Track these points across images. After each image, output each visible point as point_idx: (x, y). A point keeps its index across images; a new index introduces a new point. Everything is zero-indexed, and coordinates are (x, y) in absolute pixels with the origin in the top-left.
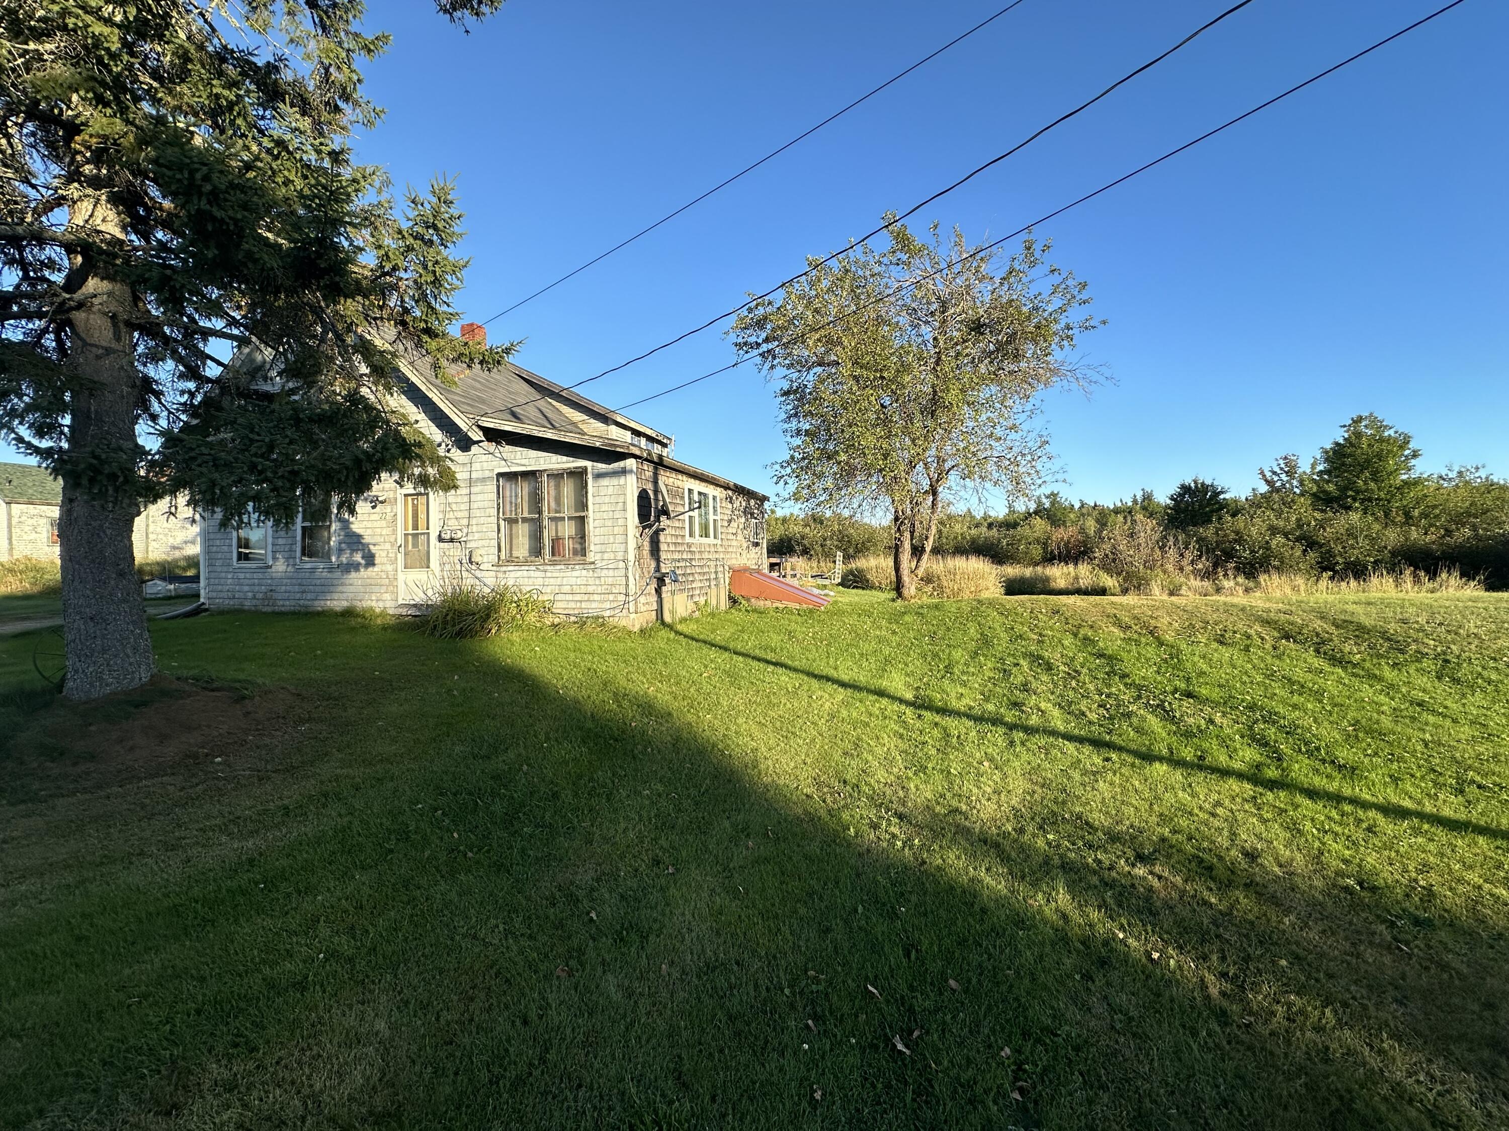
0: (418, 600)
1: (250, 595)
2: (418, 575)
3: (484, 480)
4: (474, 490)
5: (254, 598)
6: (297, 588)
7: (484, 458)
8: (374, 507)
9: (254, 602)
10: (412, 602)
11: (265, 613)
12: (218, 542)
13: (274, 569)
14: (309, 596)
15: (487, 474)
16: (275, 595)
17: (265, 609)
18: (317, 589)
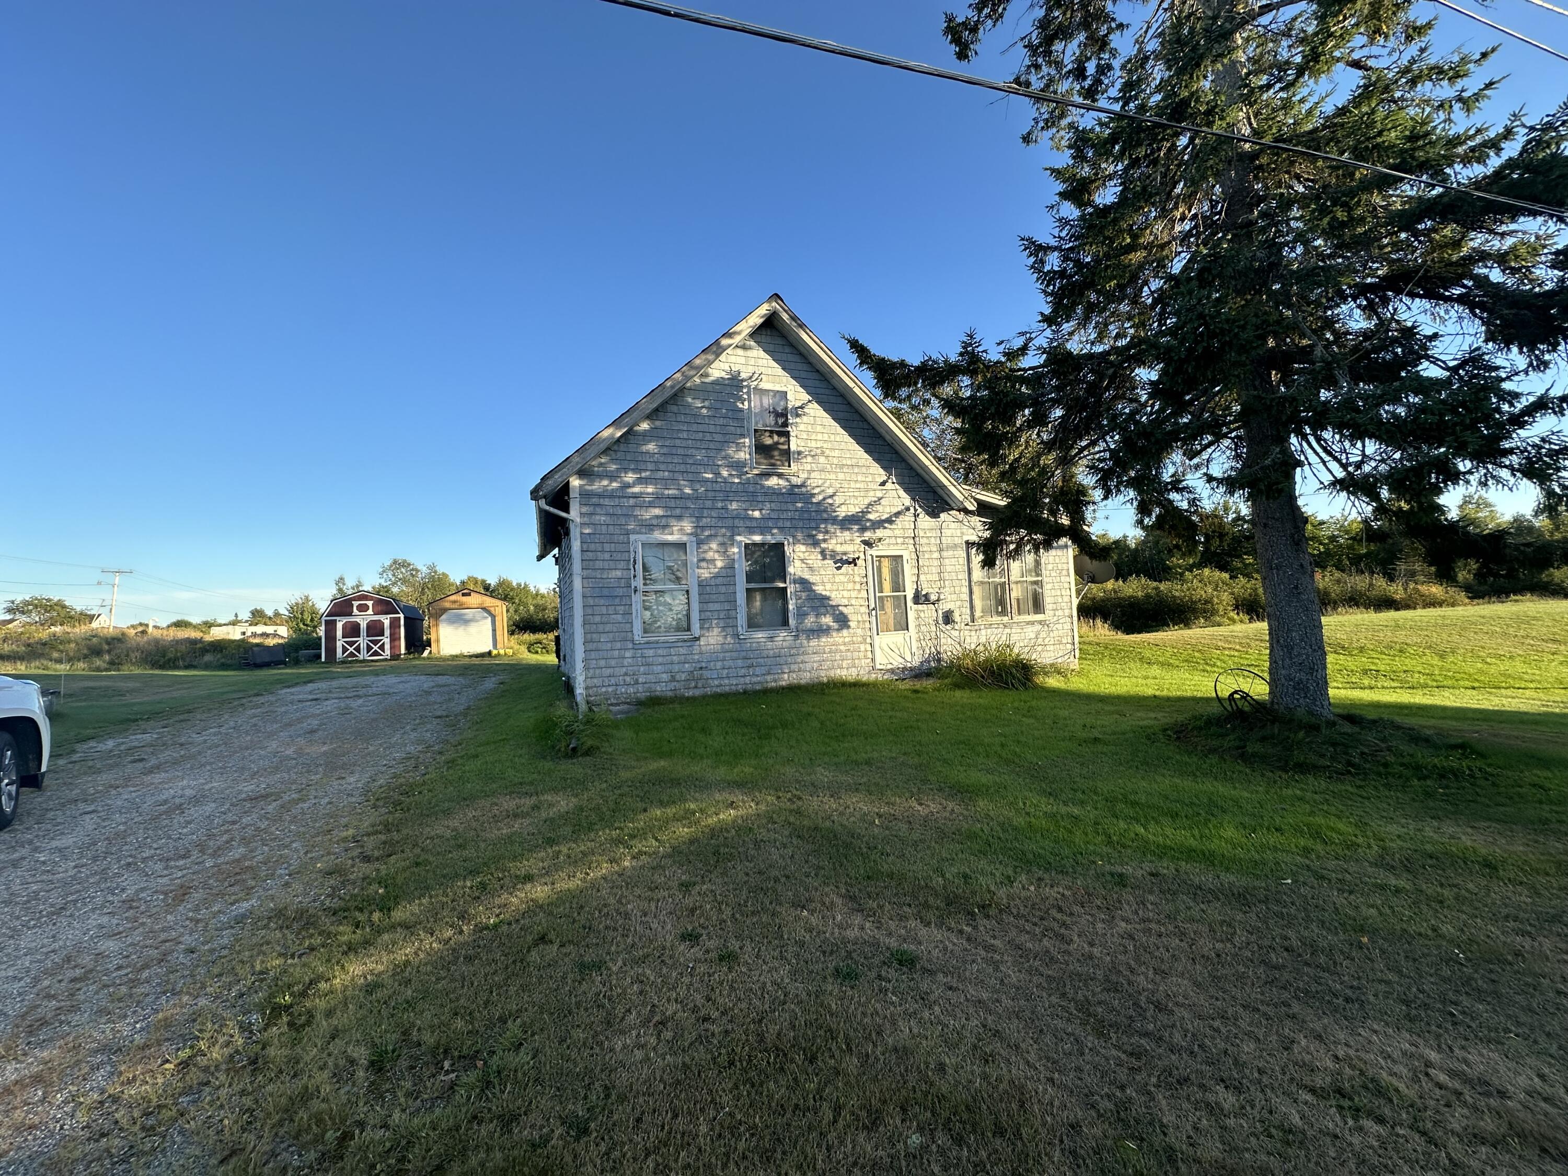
0: (895, 664)
1: (665, 677)
2: (896, 638)
3: (955, 546)
4: (945, 554)
5: (673, 679)
6: (740, 663)
7: (953, 525)
8: (839, 568)
9: (672, 686)
10: (889, 667)
11: (688, 698)
12: (604, 610)
13: (702, 642)
14: (758, 671)
15: (957, 541)
16: (706, 674)
17: (690, 693)
18: (769, 662)
